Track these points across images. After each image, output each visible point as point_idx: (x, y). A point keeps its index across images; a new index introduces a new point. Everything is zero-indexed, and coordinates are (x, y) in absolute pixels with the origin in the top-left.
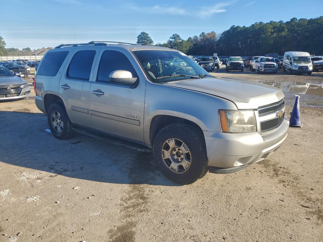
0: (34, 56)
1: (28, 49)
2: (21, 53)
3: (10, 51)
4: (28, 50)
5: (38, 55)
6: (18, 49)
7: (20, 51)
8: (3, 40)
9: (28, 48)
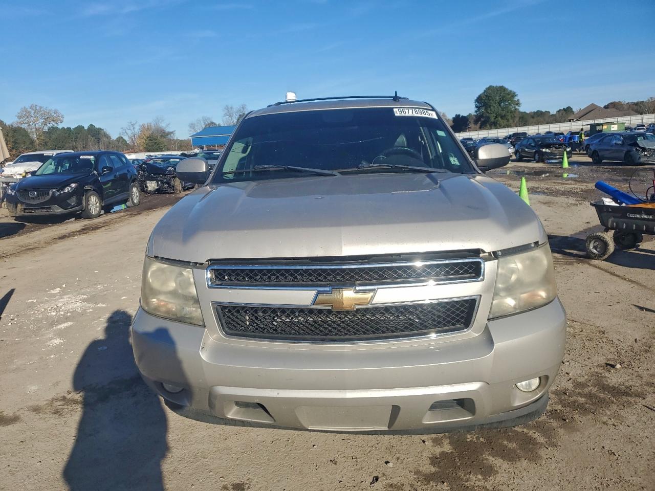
0: (568, 124)
1: (568, 110)
2: (552, 118)
3: (533, 117)
4: (566, 113)
5: (577, 120)
6: (549, 112)
7: (553, 115)
8: (516, 99)
9: (569, 108)
